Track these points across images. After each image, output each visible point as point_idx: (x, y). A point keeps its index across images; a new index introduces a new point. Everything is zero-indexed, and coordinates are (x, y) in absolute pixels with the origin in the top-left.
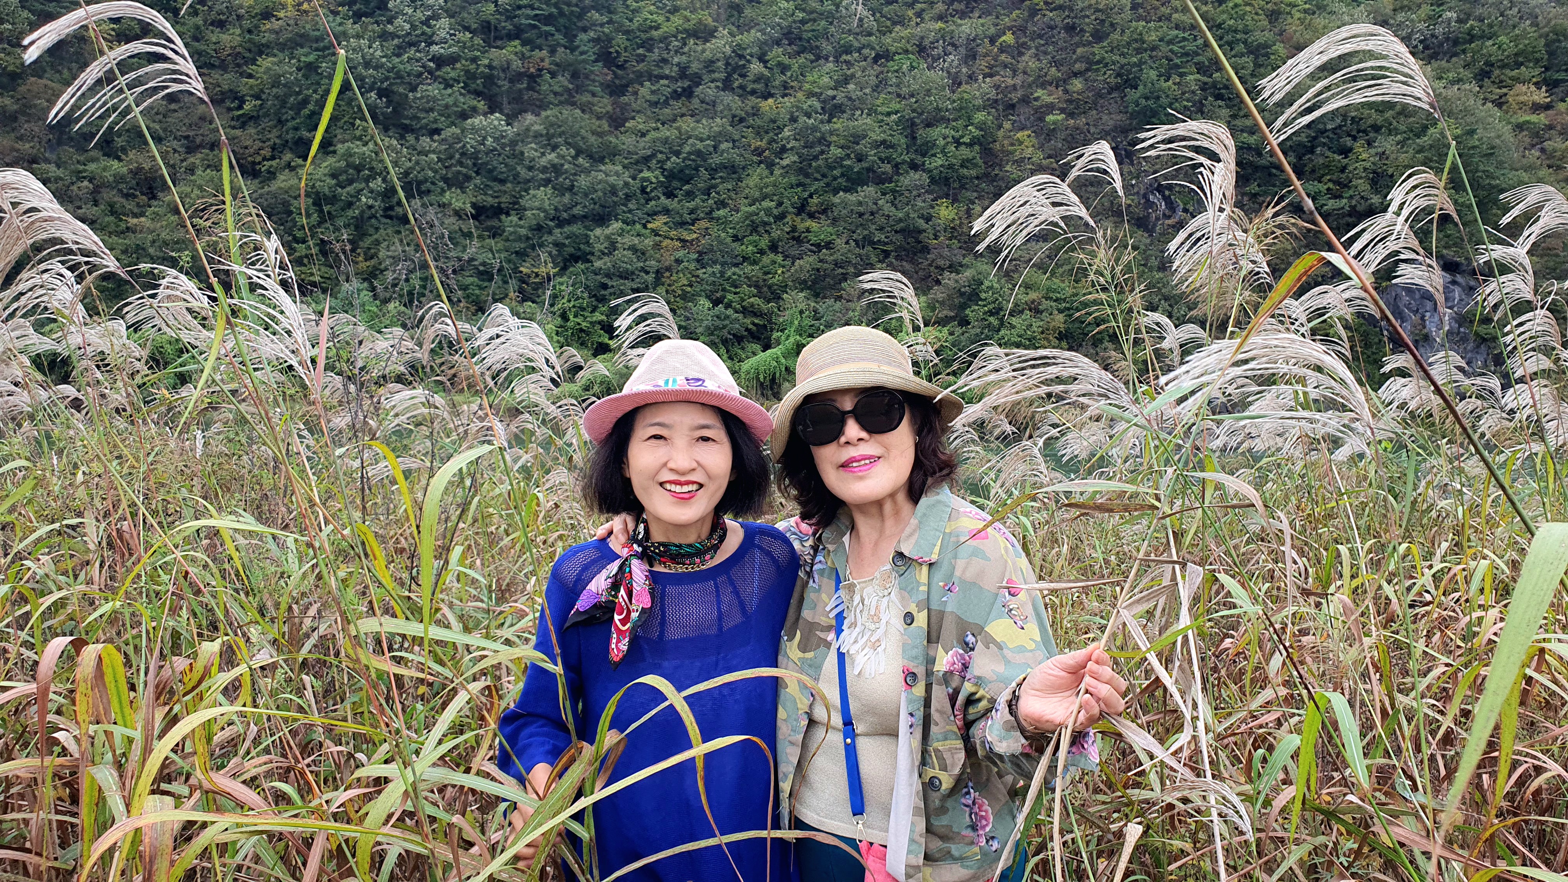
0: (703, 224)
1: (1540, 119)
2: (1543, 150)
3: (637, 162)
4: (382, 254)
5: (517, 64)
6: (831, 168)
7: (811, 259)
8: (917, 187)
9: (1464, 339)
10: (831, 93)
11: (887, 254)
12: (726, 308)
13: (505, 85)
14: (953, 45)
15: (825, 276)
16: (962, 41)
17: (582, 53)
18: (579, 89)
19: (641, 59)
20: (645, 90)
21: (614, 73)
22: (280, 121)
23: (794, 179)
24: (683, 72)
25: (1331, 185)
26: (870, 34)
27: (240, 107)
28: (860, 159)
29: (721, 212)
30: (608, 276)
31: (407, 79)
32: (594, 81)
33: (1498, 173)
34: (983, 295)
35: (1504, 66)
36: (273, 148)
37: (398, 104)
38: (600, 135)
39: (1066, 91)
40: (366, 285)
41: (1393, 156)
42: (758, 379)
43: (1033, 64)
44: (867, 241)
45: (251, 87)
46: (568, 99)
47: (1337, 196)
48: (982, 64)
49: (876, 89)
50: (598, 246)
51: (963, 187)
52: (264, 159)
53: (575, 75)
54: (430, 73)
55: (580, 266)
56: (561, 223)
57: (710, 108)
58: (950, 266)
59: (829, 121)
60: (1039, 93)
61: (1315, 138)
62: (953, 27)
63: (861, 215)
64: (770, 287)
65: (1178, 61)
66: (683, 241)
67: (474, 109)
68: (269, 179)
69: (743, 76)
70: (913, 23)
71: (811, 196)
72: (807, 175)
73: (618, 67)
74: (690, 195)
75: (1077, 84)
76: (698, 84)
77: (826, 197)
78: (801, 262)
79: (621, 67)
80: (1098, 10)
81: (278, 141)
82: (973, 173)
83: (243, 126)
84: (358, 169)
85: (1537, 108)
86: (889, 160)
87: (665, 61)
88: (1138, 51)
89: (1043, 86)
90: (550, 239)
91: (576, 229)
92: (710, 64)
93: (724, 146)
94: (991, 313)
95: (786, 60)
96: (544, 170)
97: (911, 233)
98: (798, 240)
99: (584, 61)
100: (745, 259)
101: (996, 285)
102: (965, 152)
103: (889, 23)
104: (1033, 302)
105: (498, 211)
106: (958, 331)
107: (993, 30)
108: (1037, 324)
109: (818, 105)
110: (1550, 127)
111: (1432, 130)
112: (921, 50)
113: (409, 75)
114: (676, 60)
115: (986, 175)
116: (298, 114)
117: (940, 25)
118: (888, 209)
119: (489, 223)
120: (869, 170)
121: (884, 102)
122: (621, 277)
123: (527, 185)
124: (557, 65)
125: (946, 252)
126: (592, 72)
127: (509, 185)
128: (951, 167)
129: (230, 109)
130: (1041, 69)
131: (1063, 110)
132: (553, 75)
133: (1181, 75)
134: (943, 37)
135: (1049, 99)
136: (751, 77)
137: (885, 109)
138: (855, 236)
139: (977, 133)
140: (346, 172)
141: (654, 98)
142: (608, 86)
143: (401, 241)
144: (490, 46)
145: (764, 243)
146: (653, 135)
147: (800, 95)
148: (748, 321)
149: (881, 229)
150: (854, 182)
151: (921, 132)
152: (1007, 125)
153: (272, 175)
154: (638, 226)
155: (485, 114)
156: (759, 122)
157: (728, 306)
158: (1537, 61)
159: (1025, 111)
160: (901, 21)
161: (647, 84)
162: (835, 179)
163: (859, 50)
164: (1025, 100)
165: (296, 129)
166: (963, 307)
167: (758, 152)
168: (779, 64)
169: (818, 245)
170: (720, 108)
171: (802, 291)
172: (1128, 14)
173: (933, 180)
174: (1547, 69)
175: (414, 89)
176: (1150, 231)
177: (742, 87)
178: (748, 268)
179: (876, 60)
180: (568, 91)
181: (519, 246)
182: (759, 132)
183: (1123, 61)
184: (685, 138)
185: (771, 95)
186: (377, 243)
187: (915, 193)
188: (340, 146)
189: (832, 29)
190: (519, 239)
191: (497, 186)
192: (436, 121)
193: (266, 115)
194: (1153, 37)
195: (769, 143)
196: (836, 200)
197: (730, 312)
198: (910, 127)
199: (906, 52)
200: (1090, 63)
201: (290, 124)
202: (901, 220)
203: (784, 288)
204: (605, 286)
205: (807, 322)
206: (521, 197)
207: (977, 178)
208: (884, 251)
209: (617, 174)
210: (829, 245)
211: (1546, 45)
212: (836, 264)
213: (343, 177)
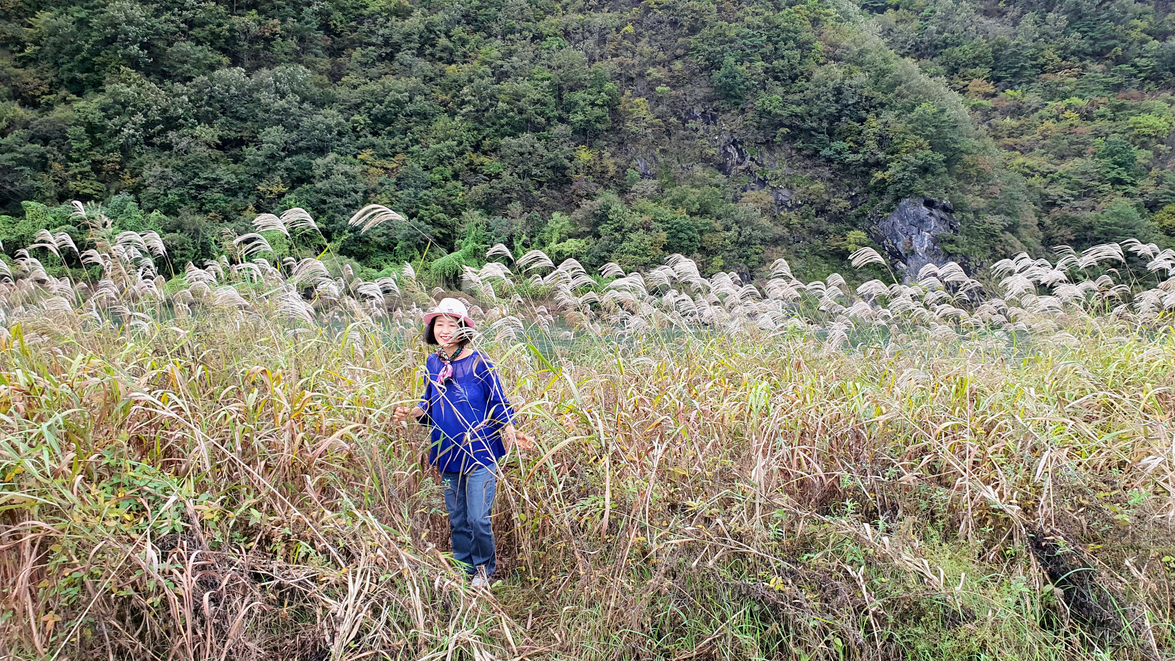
0: (401, 157)
1: (989, 103)
2: (990, 125)
3: (350, 108)
4: (145, 174)
5: (255, 29)
6: (500, 118)
7: (484, 186)
8: (564, 136)
9: (937, 254)
10: (499, 62)
11: (541, 184)
12: (419, 220)
13: (246, 45)
14: (590, 32)
15: (496, 199)
16: (597, 29)
17: (307, 23)
18: (304, 50)
19: (354, 30)
20: (357, 54)
21: (333, 39)
22: (56, 63)
23: (471, 125)
24: (387, 42)
25: (852, 144)
26: (528, 21)
27: (22, 51)
28: (521, 112)
29: (416, 148)
30: (327, 194)
31: (165, 37)
32: (317, 45)
33: (960, 139)
34: (610, 217)
35: (966, 66)
36: (51, 85)
37: (157, 56)
38: (322, 86)
39: (670, 70)
40: (132, 197)
41: (892, 125)
42: (444, 274)
43: (647, 49)
44: (527, 174)
45: (31, 35)
46: (297, 58)
47: (856, 152)
48: (609, 47)
49: (533, 61)
50: (318, 172)
51: (596, 136)
52: (43, 93)
53: (301, 40)
54: (183, 32)
55: (307, 186)
56: (291, 153)
57: (407, 69)
58: (587, 195)
59: (498, 83)
60: (651, 70)
61: (842, 110)
62: (589, 19)
63: (522, 154)
64: (453, 206)
65: (748, 51)
66: (386, 169)
67: (220, 63)
68: (47, 110)
69: (433, 46)
70: (560, 14)
71: (484, 138)
72: (481, 123)
73: (335, 35)
74: (390, 134)
75: (678, 65)
76: (398, 51)
77: (496, 140)
78: (476, 188)
79: (339, 35)
80: (693, 11)
81: (54, 79)
82: (604, 127)
83: (24, 66)
84: (124, 105)
85: (987, 96)
86: (542, 114)
87: (372, 32)
88: (721, 43)
89: (654, 65)
90: (283, 165)
91: (302, 158)
92: (408, 36)
93: (418, 98)
94: (616, 230)
95: (465, 36)
96: (277, 113)
97: (559, 169)
98: (475, 171)
99: (309, 29)
100: (434, 184)
101: (620, 210)
102: (598, 111)
103: (542, 12)
104: (646, 222)
105: (240, 142)
106: (592, 242)
107: (618, 22)
108: (648, 238)
109: (489, 71)
110: (995, 109)
111: (917, 108)
112: (566, 34)
113: (166, 32)
114: (381, 32)
115: (613, 129)
116: (72, 59)
117: (581, 16)
118: (541, 150)
119: (233, 152)
120: (528, 121)
121: (539, 71)
122: (337, 196)
123: (264, 124)
124: (288, 31)
125: (584, 184)
126: (316, 38)
127: (249, 123)
128: (589, 121)
129: (12, 52)
130: (653, 53)
131: (668, 84)
132: (284, 39)
133: (751, 61)
134: (583, 26)
135: (659, 75)
136: (439, 48)
137: (540, 76)
138: (517, 170)
139: (606, 97)
140: (113, 107)
141: (365, 60)
142: (328, 49)
143: (161, 164)
144: (232, 14)
145: (448, 172)
146: (362, 88)
147: (475, 63)
148: (436, 231)
149: (537, 165)
150: (516, 130)
151: (566, 95)
152: (628, 93)
153: (50, 106)
154: (350, 157)
155: (229, 67)
156: (444, 81)
157: (421, 219)
158: (988, 63)
159: (640, 85)
160: (551, 12)
161: (359, 49)
162: (502, 126)
163: (520, 32)
164: (641, 75)
165: (70, 70)
166: (596, 225)
167: (444, 104)
168: (460, 39)
169: (489, 176)
170: (415, 70)
171: (477, 209)
172: (715, 15)
173: (575, 132)
174: (994, 69)
175: (170, 44)
176: (727, 174)
177: (431, 54)
178: (436, 191)
179: (533, 39)
180: (297, 52)
181: (256, 170)
182: (445, 89)
183: (711, 49)
184: (387, 91)
185: (454, 62)
186: (142, 165)
187: (562, 140)
188: (108, 87)
189: (500, 14)
190: (257, 165)
191: (240, 124)
192: (189, 71)
193: (44, 58)
194: (732, 34)
195: (453, 97)
196: (503, 142)
197: (422, 223)
198: (558, 90)
199: (555, 35)
200: (688, 49)
201: (65, 66)
202: (551, 159)
203: (464, 207)
204: (324, 202)
205: (481, 233)
206: (258, 133)
207: (607, 131)
208: (539, 182)
209: (333, 116)
210: (497, 176)
211: (993, 52)
212: (504, 191)
213: (112, 111)
